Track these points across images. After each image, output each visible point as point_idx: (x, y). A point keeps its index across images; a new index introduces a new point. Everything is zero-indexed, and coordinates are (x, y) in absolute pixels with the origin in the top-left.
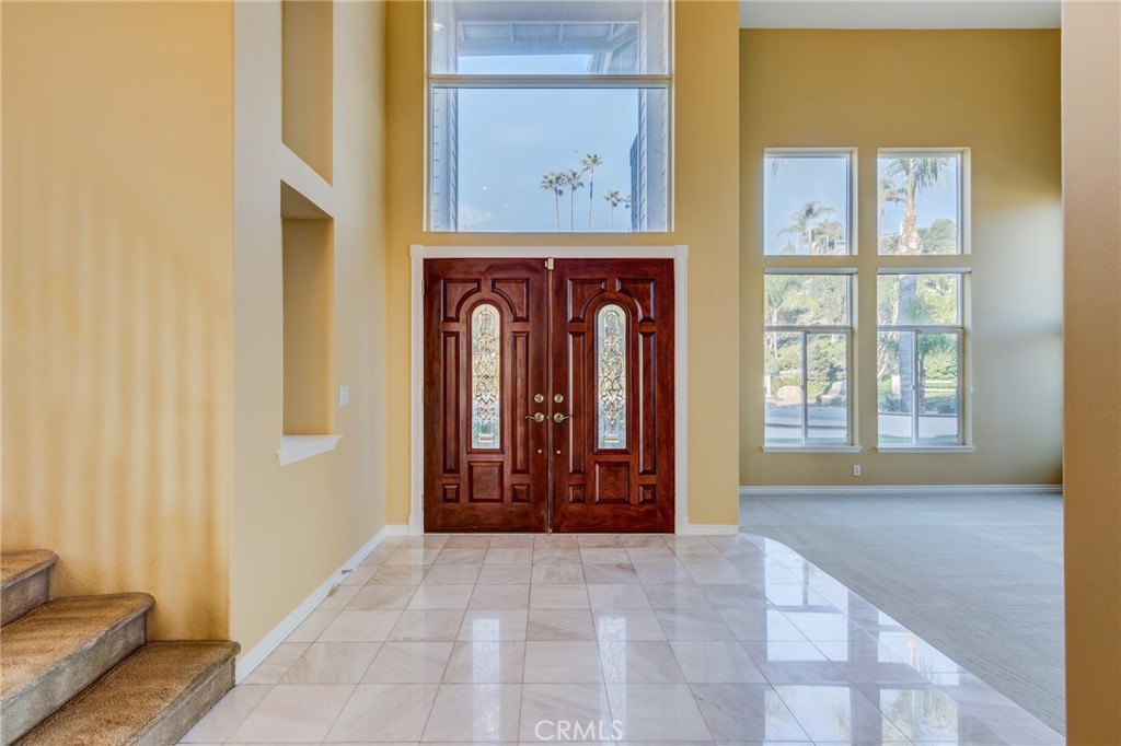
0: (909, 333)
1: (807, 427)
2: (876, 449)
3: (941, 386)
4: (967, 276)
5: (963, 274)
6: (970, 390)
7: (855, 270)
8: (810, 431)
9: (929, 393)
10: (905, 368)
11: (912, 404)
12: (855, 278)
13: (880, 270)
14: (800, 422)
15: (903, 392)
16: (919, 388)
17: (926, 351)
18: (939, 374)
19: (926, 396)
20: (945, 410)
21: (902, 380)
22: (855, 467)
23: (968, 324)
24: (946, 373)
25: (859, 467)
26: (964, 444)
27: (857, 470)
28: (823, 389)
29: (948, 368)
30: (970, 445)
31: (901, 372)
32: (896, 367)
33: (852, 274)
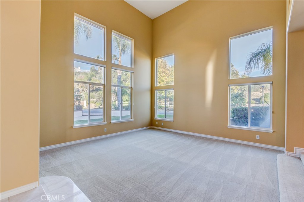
0: (120, 88)
1: (90, 116)
2: (111, 123)
3: (126, 104)
4: (133, 73)
5: (132, 73)
6: (133, 104)
7: (105, 66)
8: (91, 117)
9: (124, 105)
10: (119, 99)
11: (120, 108)
12: (105, 68)
13: (112, 68)
14: (88, 114)
15: (118, 105)
16: (121, 104)
17: (123, 95)
18: (125, 101)
19: (123, 106)
20: (127, 109)
21: (118, 102)
22: (105, 129)
23: (133, 87)
24: (126, 101)
25: (106, 129)
26: (131, 119)
27: (106, 130)
28: (100, 104)
29: (127, 99)
30: (133, 119)
31: (118, 100)
32: (117, 99)
33: (104, 67)
